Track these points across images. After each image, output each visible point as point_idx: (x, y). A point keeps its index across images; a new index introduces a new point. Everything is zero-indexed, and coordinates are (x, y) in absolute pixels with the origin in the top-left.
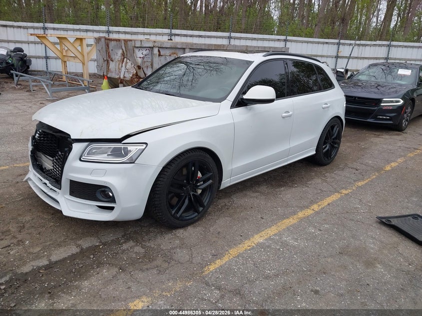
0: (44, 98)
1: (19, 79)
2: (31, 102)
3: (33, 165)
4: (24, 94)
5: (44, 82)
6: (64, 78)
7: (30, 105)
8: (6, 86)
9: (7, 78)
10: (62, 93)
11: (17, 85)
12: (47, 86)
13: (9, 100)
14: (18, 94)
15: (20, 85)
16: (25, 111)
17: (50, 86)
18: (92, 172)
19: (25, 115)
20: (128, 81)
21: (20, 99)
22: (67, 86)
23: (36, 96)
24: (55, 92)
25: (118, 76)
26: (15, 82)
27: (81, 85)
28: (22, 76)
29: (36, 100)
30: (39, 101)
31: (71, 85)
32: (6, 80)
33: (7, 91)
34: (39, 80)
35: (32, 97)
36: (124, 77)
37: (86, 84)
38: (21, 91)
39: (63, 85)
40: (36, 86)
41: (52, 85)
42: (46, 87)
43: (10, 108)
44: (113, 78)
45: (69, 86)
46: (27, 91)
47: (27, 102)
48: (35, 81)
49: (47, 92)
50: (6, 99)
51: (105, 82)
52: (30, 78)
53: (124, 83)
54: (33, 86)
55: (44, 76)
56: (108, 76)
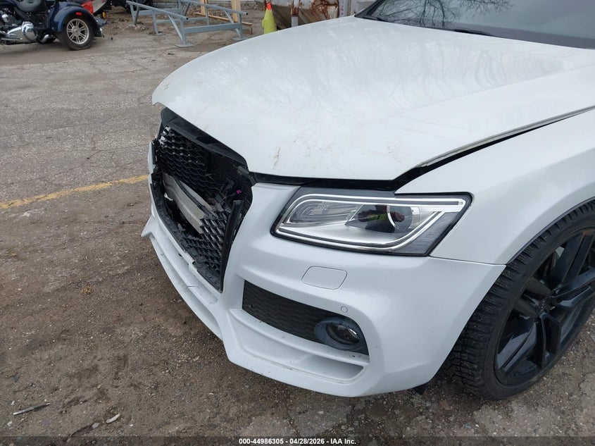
0: (174, 45)
1: (138, 14)
2: (155, 52)
3: (158, 207)
4: (145, 39)
5: (174, 18)
6: (203, 11)
7: (153, 57)
8: (120, 25)
9: (122, 13)
10: (200, 34)
11: (137, 23)
12: (178, 24)
13: (123, 49)
14: (137, 39)
15: (139, 23)
16: (146, 69)
17: (182, 24)
18: (306, 272)
19: (146, 75)
20: (307, 11)
21: (139, 47)
22: (208, 23)
23: (162, 41)
24: (190, 34)
25: (290, 4)
26: (134, 18)
27: (229, 21)
28: (142, 9)
29: (163, 48)
30: (167, 49)
31: (214, 21)
32: (122, 17)
33: (122, 33)
34: (166, 14)
35: (156, 43)
36: (301, 4)
37: (237, 19)
38: (141, 34)
39: (202, 22)
40: (163, 25)
41: (186, 24)
42: (176, 27)
43: (124, 62)
44: (281, 7)
45: (210, 24)
46: (150, 34)
47: (149, 52)
48: (162, 16)
49: (177, 35)
50: (120, 46)
51: (268, 14)
52: (153, 11)
53: (300, 14)
54: (158, 25)
55: (176, 9)
56: (273, 3)
